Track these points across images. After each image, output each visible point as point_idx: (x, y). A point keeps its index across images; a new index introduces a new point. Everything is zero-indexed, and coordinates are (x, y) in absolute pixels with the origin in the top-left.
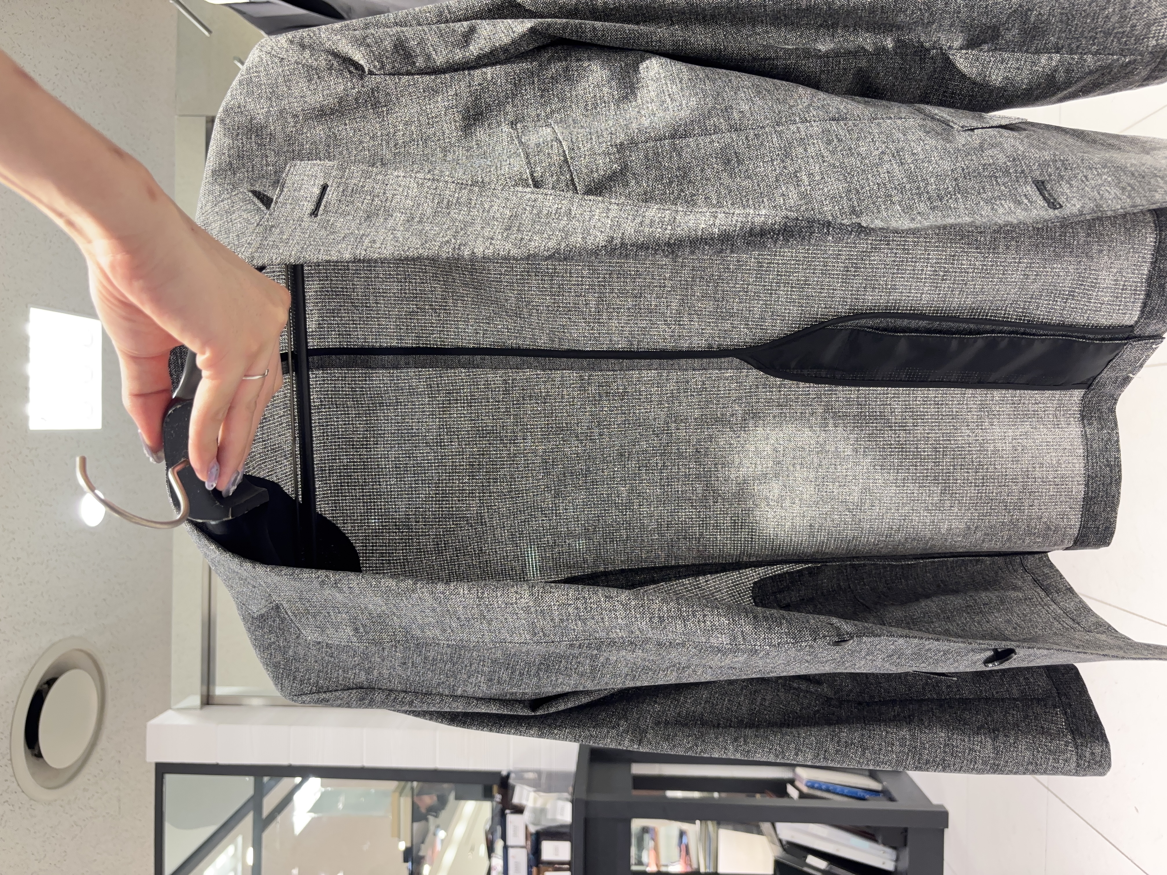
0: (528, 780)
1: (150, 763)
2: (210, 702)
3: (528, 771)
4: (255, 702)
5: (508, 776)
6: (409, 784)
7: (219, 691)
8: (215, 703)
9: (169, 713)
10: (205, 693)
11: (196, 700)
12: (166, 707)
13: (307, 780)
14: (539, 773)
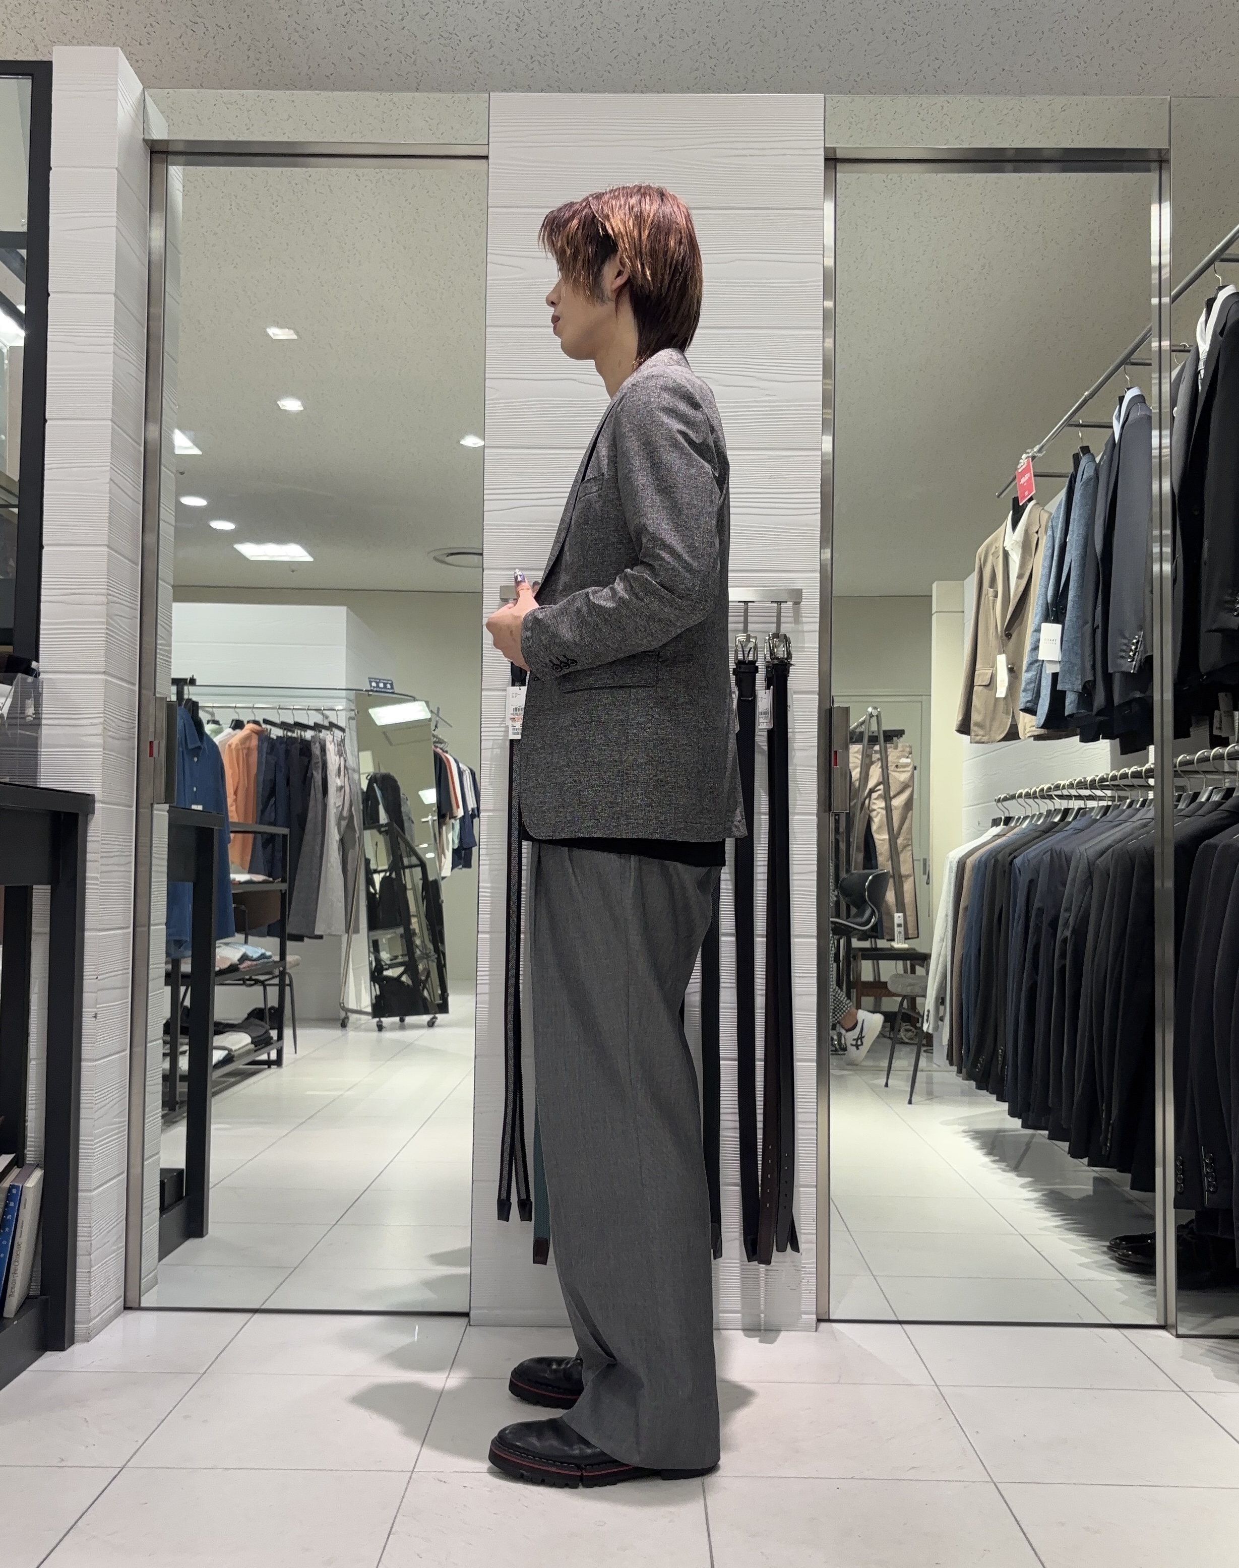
0: (23, 708)
1: (50, 53)
2: (155, 156)
3: (38, 705)
4: (157, 234)
5: (30, 671)
6: (15, 501)
7: (176, 173)
8: (155, 165)
9: (137, 86)
10: (172, 148)
11: (159, 133)
12: (147, 82)
13: (21, 326)
14: (36, 723)
